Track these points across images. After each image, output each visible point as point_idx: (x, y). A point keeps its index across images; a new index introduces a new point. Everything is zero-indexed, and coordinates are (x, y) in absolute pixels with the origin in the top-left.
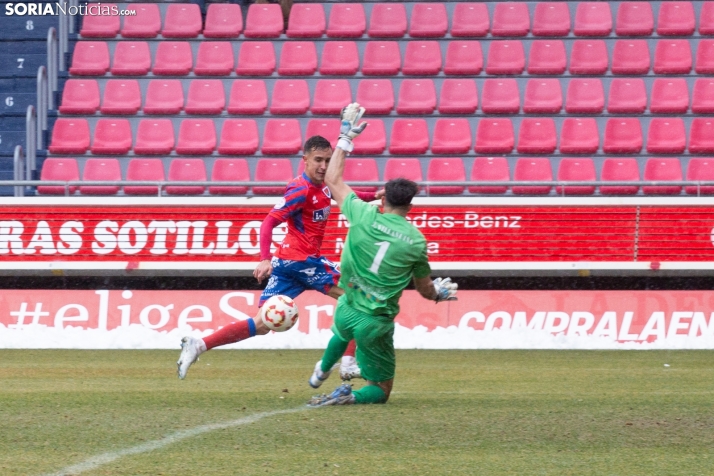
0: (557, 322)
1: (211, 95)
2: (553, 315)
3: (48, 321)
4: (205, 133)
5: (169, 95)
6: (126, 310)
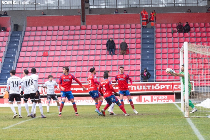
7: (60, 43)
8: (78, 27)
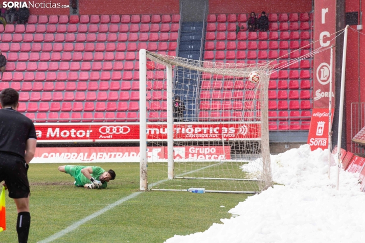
2: (66, 154)
7: (27, 46)
8: (65, 18)
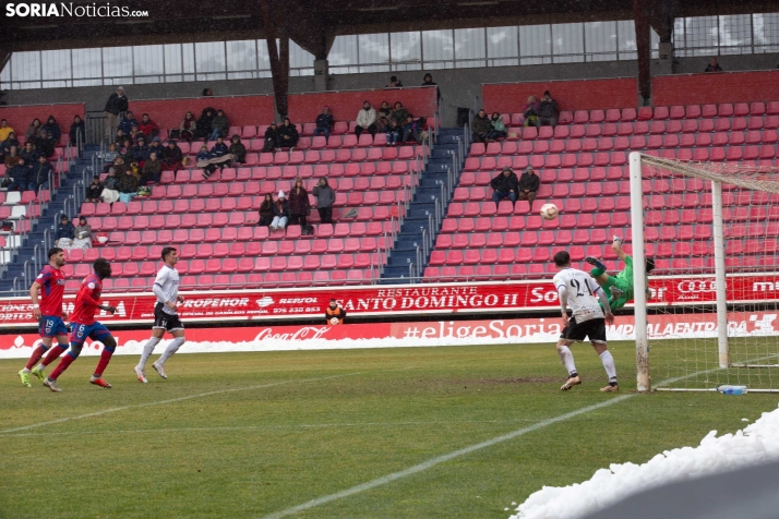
0: (628, 329)
1: (496, 239)
2: (626, 326)
3: (419, 335)
4: (492, 255)
5: (479, 239)
6: (451, 329)
8: (630, 113)
